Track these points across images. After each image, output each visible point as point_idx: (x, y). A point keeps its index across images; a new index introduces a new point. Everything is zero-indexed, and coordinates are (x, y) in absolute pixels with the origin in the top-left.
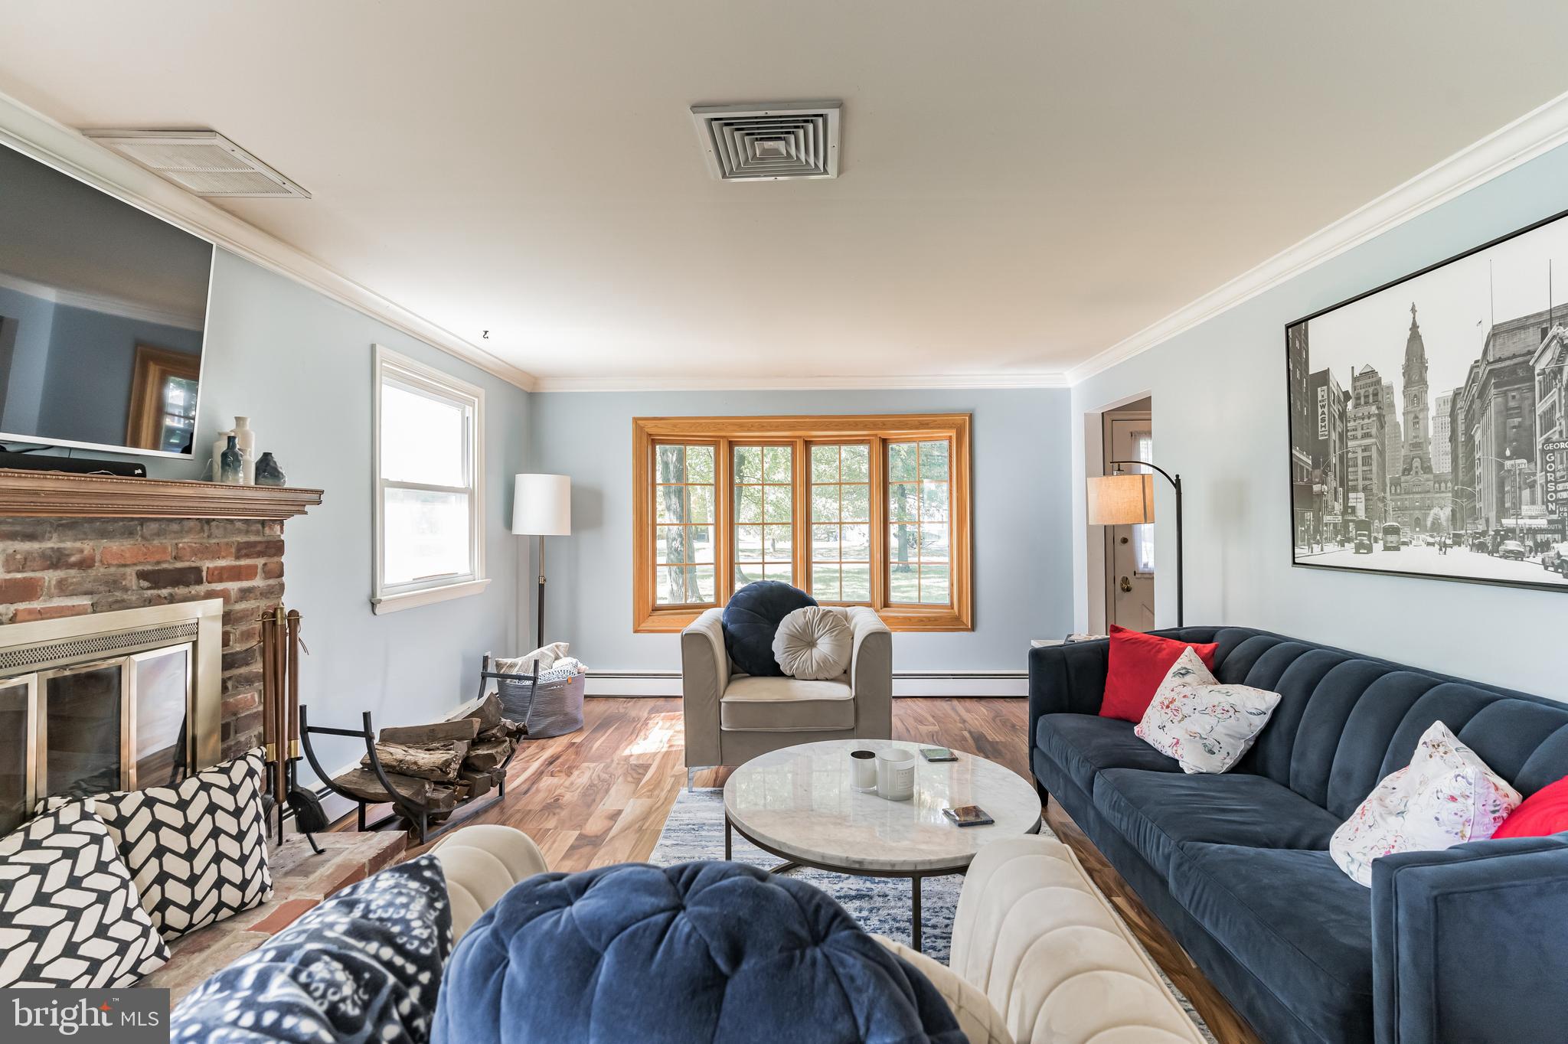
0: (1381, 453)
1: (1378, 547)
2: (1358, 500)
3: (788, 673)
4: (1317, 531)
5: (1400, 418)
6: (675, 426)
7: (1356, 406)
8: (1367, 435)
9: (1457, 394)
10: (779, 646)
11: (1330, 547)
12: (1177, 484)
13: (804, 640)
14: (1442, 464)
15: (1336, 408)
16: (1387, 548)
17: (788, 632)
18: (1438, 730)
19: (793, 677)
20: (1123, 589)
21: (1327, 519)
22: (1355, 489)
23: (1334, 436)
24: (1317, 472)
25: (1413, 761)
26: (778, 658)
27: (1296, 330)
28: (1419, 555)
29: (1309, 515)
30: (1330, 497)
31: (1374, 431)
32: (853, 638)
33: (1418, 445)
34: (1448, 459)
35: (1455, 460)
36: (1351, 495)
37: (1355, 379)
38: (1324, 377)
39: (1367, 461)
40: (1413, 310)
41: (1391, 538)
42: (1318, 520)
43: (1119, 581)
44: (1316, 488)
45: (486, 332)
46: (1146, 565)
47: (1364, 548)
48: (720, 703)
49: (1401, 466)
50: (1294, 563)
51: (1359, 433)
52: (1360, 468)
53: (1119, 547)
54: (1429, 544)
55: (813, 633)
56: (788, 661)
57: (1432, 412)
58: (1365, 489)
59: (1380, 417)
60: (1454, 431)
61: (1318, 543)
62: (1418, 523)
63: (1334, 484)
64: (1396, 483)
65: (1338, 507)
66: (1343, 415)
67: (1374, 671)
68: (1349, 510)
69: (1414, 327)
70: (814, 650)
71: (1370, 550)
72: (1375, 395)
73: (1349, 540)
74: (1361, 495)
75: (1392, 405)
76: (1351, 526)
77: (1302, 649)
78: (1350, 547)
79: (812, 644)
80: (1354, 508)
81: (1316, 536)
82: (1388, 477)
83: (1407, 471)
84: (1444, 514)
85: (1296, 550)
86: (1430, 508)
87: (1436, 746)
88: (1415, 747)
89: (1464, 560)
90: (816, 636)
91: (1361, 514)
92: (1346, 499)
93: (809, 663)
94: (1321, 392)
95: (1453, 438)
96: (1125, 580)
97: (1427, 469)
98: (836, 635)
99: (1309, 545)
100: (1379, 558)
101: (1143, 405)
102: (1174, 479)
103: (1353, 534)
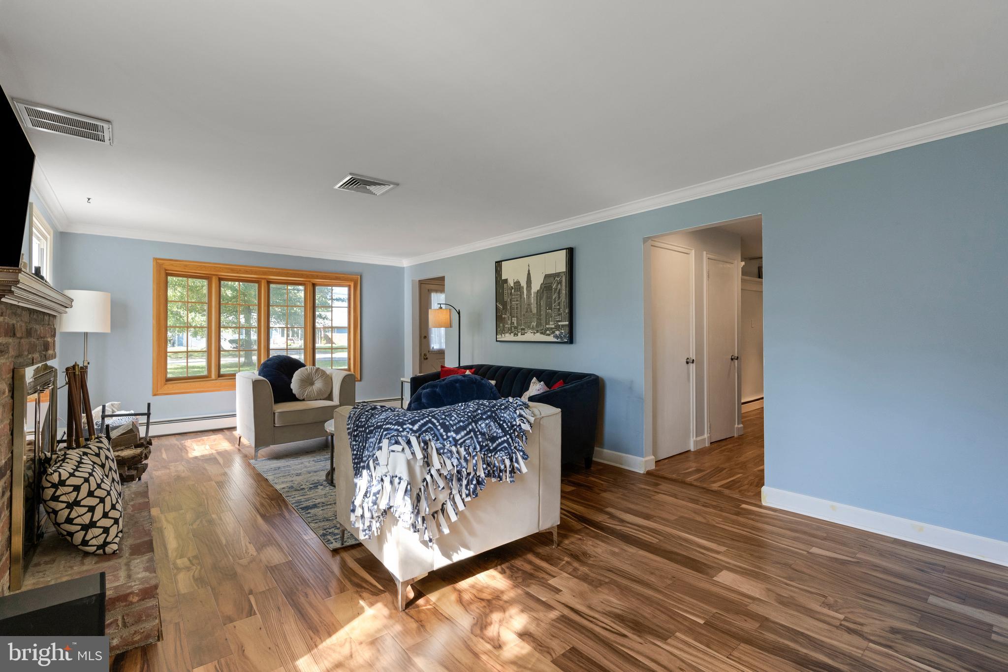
0: (521, 306)
1: (519, 334)
2: (514, 320)
3: (301, 398)
4: (504, 330)
5: (525, 296)
6: (186, 266)
7: (515, 291)
8: (517, 301)
9: (538, 291)
10: (295, 385)
11: (507, 335)
12: (459, 313)
13: (308, 381)
14: (534, 311)
15: (509, 291)
16: (522, 335)
17: (300, 378)
18: (534, 379)
19: (304, 400)
20: (424, 359)
21: (507, 326)
22: (514, 317)
23: (509, 300)
24: (504, 311)
25: (530, 388)
26: (294, 391)
27: (498, 264)
28: (529, 336)
29: (501, 325)
30: (507, 319)
31: (519, 299)
32: (332, 380)
33: (529, 305)
34: (536, 309)
35: (537, 309)
36: (513, 319)
37: (514, 283)
38: (506, 281)
39: (517, 308)
40: (529, 266)
41: (523, 331)
42: (504, 326)
43: (423, 355)
44: (503, 316)
45: (89, 199)
46: (433, 348)
47: (516, 335)
48: (274, 413)
49: (525, 310)
50: (497, 341)
51: (515, 300)
52: (515, 310)
53: (423, 340)
54: (531, 333)
55: (313, 378)
56: (301, 392)
57: (532, 296)
58: (517, 317)
59: (521, 295)
60: (537, 301)
61: (503, 334)
62: (529, 327)
63: (508, 315)
64: (524, 315)
65: (509, 322)
66: (511, 293)
67: (518, 370)
68: (512, 323)
69: (529, 271)
70: (313, 387)
71: (517, 335)
72: (520, 289)
73: (512, 332)
74: (515, 318)
75: (523, 292)
76: (513, 328)
77: (499, 368)
78: (512, 334)
79: (312, 384)
80: (513, 322)
81: (503, 332)
82: (522, 313)
83: (527, 312)
84: (534, 324)
85: (498, 336)
86: (532, 323)
87: (534, 383)
88: (530, 384)
89: (539, 337)
90: (314, 380)
91: (515, 324)
92: (512, 320)
93: (313, 392)
94: (505, 285)
95: (537, 304)
96: (425, 355)
97: (531, 312)
98: (325, 379)
99: (501, 335)
100: (520, 338)
101: (442, 279)
102: (458, 311)
103: (513, 331)
